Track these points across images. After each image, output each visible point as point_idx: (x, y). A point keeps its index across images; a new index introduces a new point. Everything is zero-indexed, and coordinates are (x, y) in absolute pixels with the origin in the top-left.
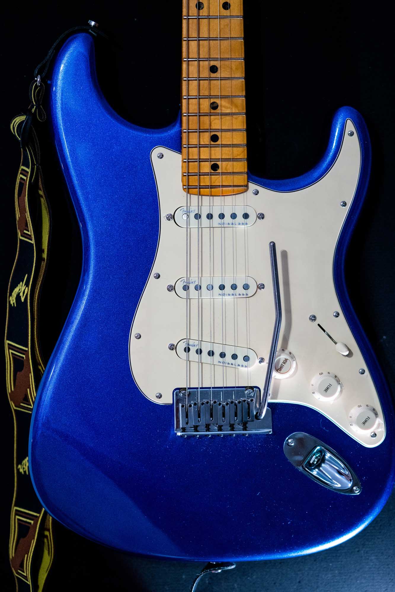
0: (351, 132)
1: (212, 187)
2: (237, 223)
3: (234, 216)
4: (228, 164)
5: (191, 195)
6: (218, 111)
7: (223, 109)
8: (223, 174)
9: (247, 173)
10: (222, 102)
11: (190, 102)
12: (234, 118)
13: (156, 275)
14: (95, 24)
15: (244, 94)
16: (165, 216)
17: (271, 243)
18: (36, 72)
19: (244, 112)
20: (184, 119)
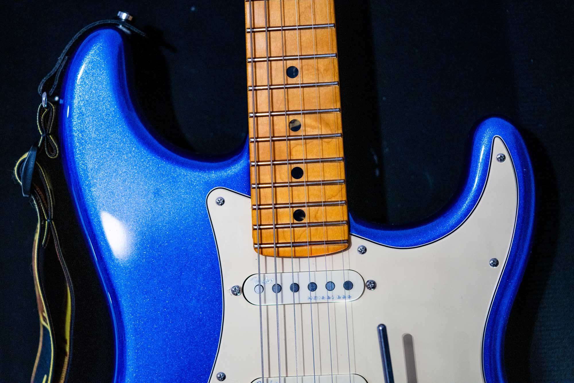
0: (501, 156)
1: (295, 244)
2: (336, 296)
3: (330, 286)
4: (318, 210)
5: (267, 257)
6: (301, 133)
7: (308, 129)
8: (311, 225)
9: (347, 223)
10: (306, 120)
11: (259, 122)
12: (325, 142)
13: (220, 375)
14: (127, 16)
15: (339, 106)
16: (230, 290)
17: (379, 326)
18: (40, 87)
19: (339, 132)
20: (252, 146)
